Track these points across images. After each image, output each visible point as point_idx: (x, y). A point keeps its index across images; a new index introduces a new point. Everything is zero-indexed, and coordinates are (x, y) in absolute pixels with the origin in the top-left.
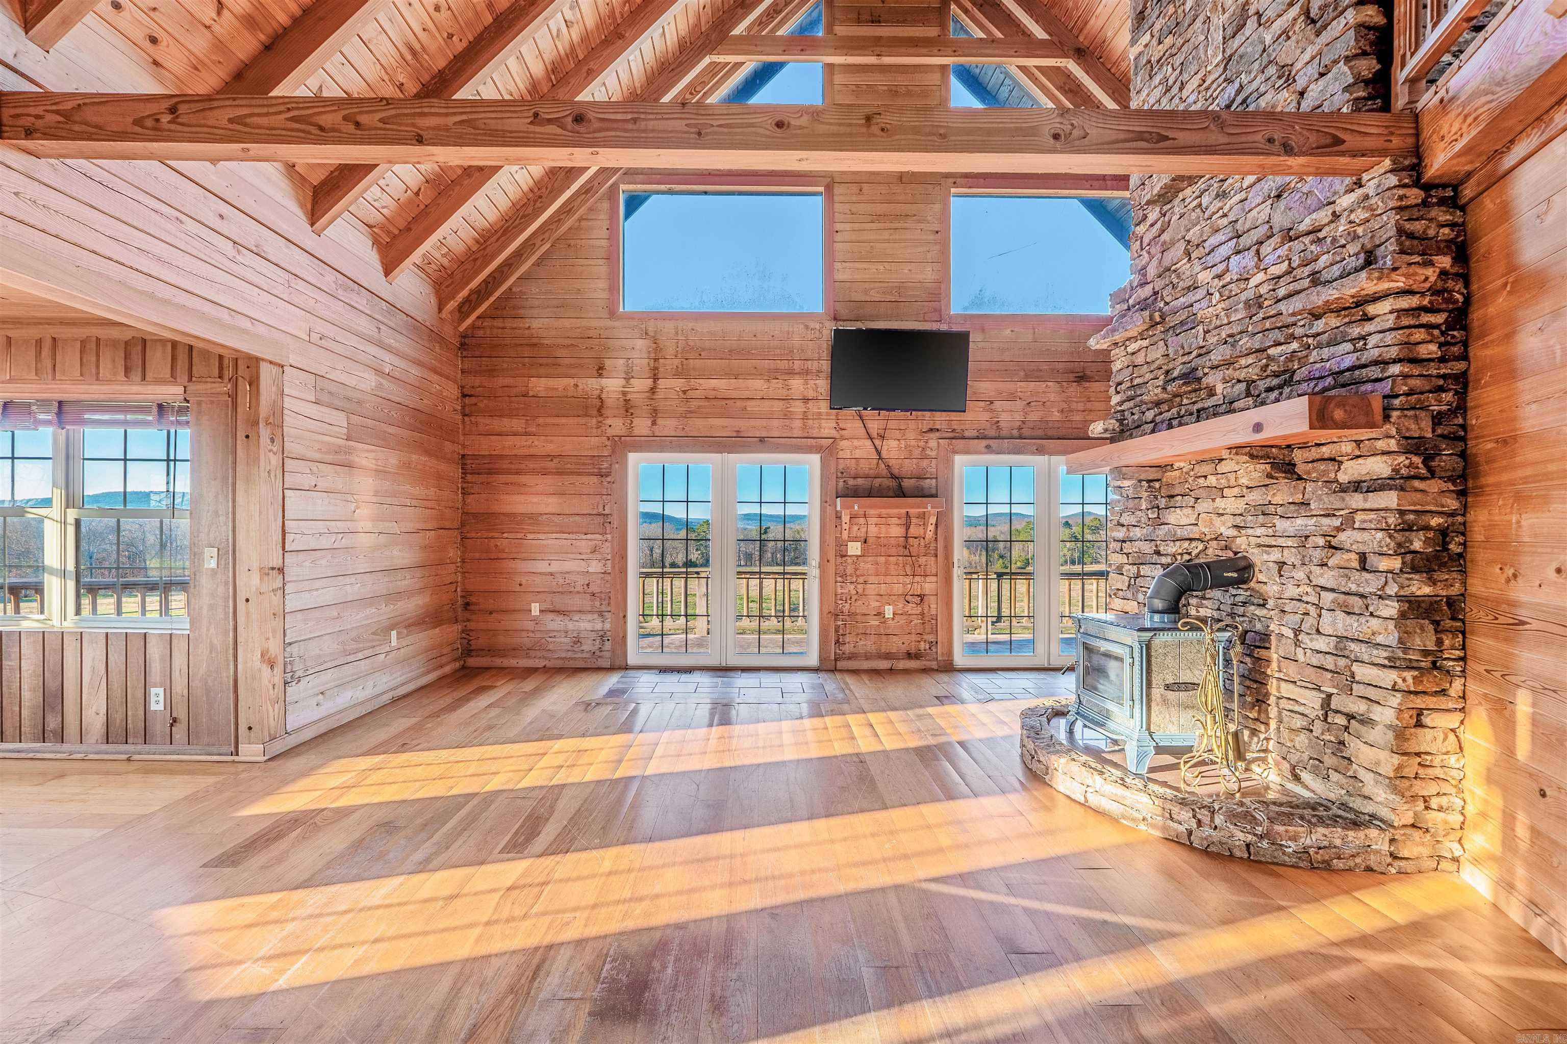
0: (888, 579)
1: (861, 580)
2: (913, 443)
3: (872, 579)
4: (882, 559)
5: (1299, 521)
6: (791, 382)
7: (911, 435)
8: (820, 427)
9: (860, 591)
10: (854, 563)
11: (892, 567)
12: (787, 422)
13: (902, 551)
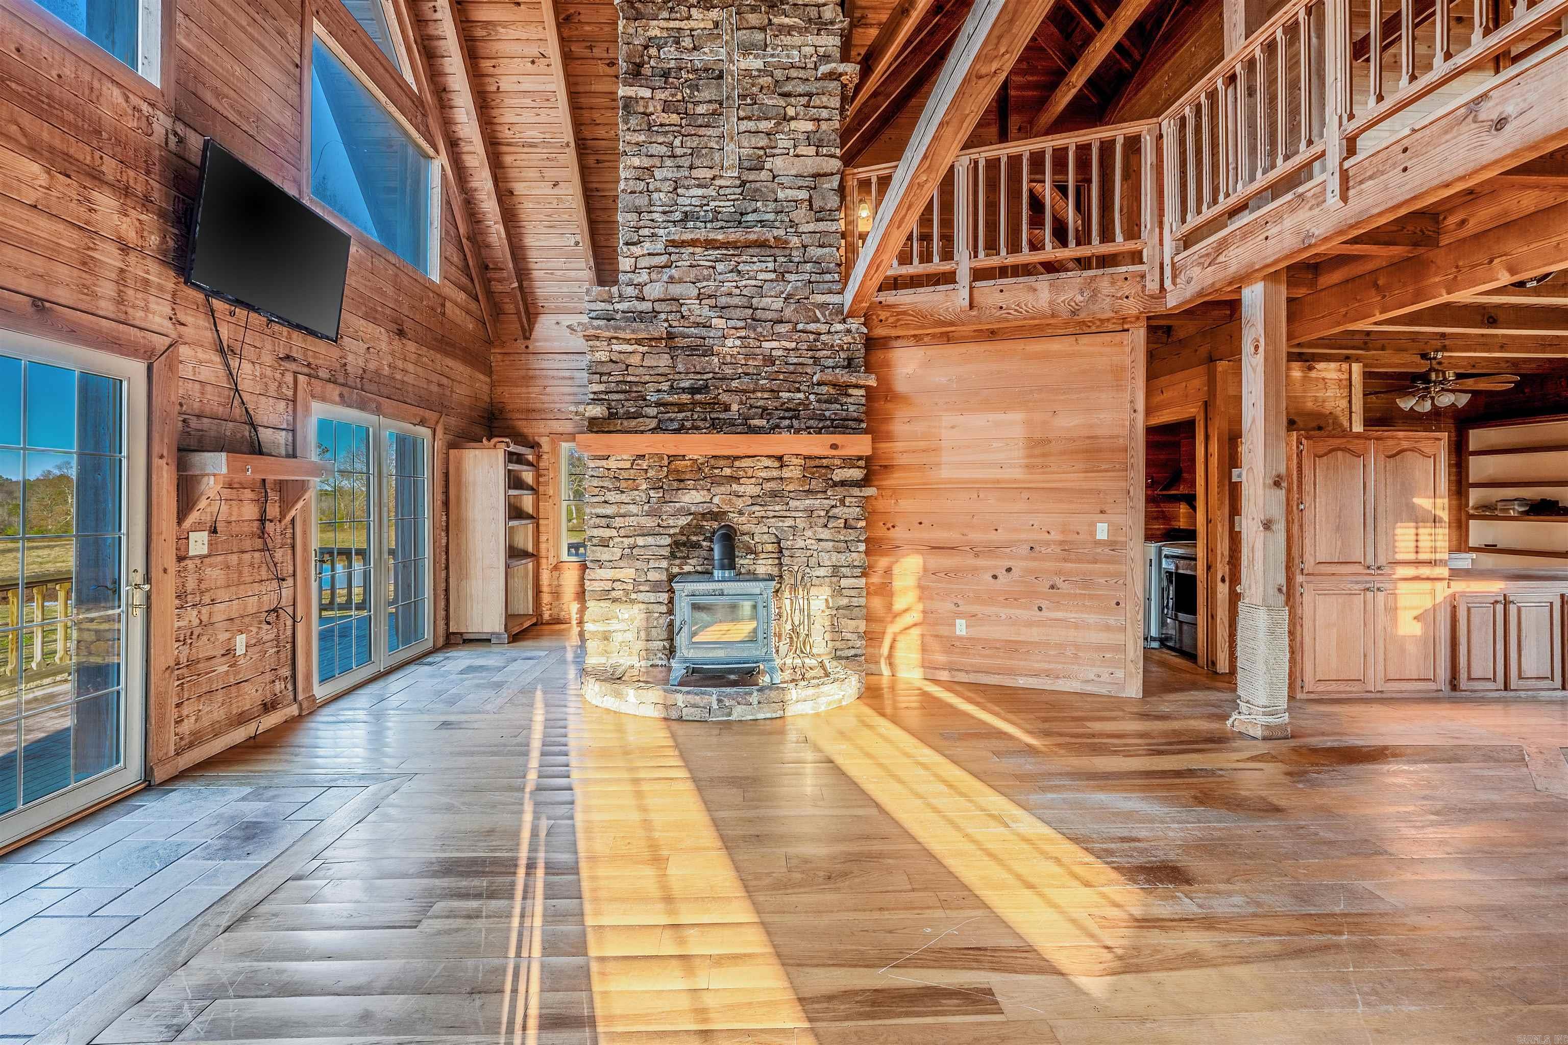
0: (242, 591)
1: (206, 599)
2: (269, 372)
3: (222, 595)
4: (234, 559)
5: (807, 502)
6: (96, 195)
7: (267, 359)
8: (146, 309)
9: (205, 618)
10: (198, 569)
11: (246, 570)
12: (88, 279)
13: (259, 543)
